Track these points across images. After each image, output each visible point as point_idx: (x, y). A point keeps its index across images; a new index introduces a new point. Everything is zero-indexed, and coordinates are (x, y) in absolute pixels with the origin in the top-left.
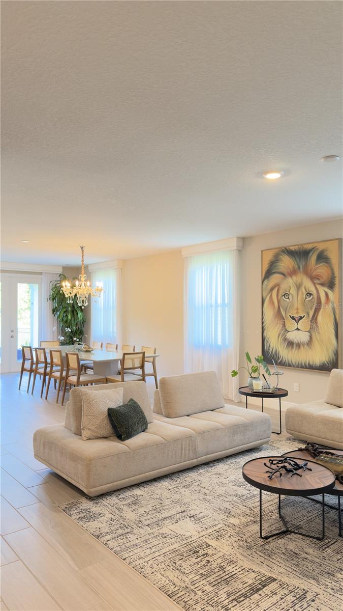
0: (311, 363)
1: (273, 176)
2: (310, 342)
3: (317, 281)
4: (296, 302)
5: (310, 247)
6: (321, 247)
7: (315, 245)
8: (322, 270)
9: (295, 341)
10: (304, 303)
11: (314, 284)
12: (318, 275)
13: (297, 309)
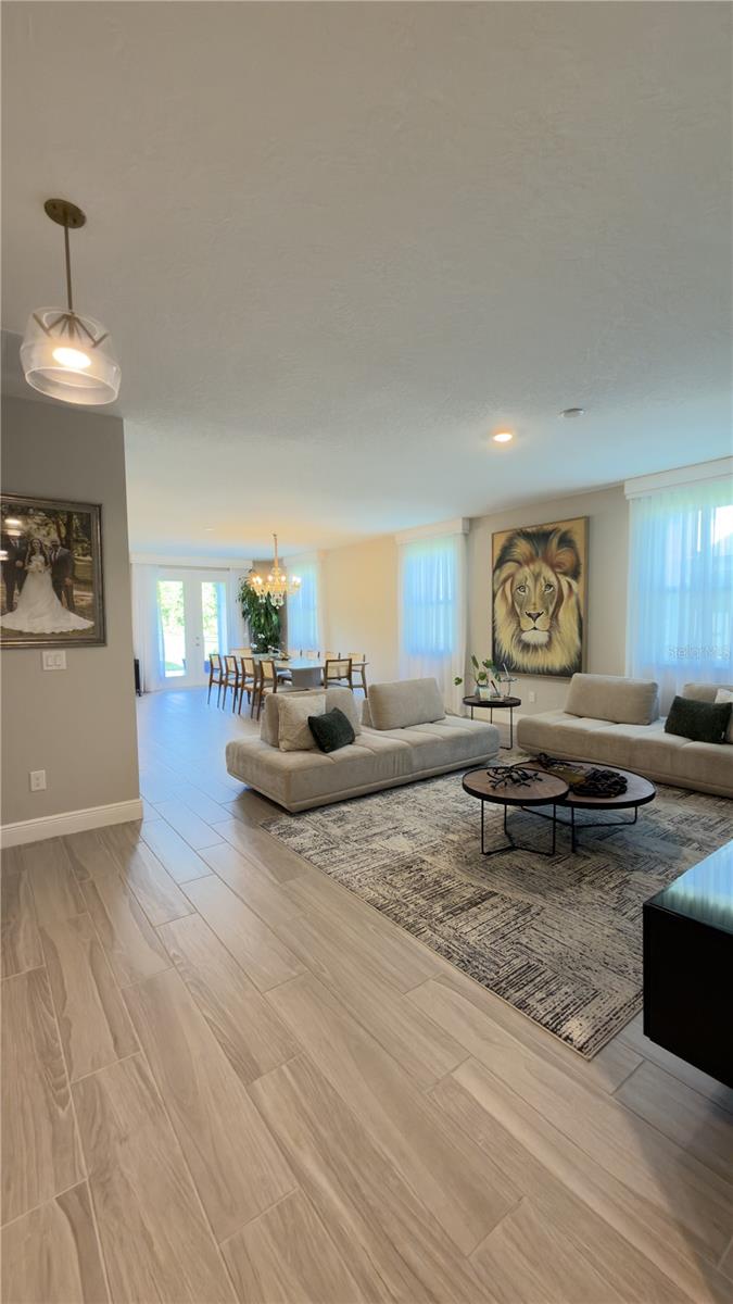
0: (550, 668)
1: (503, 438)
2: (549, 645)
3: (558, 570)
4: (534, 593)
5: (550, 528)
6: (564, 527)
7: (556, 526)
8: (565, 556)
9: (532, 642)
10: (542, 597)
11: (555, 573)
12: (559, 563)
13: (535, 604)
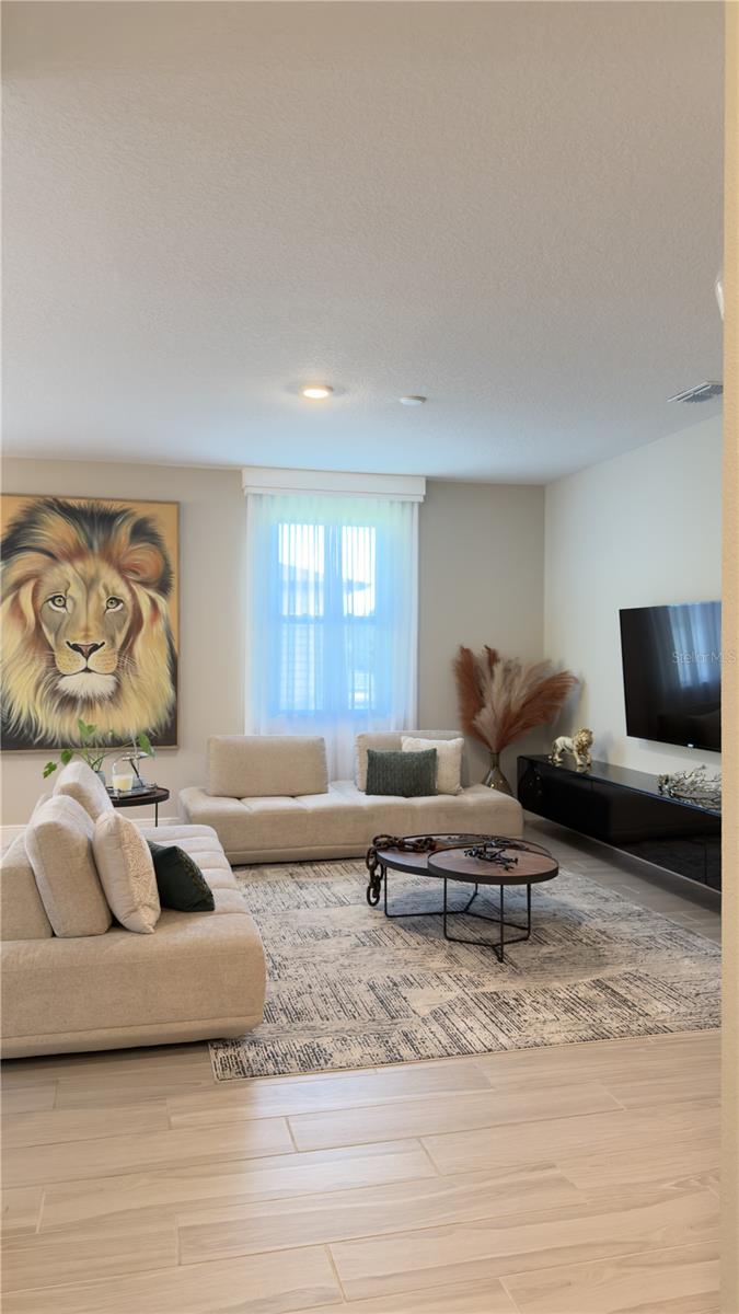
0: (118, 736)
2: (116, 695)
3: (131, 577)
4: (83, 615)
5: (116, 507)
6: (142, 512)
7: (127, 505)
8: (143, 555)
9: (82, 693)
10: (102, 617)
11: (127, 582)
12: (135, 566)
13: (87, 629)
